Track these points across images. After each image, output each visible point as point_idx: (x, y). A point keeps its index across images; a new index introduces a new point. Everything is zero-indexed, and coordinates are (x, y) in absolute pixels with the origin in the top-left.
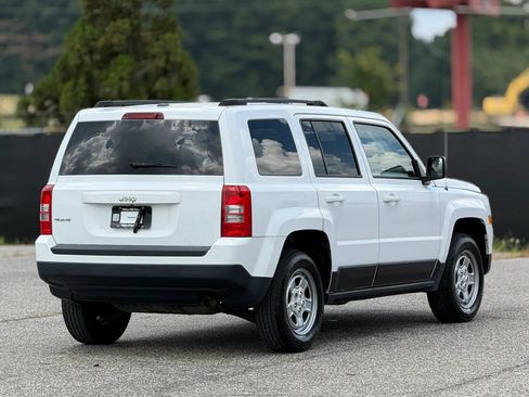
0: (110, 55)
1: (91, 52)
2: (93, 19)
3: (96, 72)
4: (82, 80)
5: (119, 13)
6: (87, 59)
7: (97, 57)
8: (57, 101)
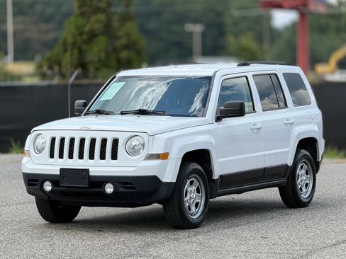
0: (92, 36)
1: (81, 34)
2: (82, 14)
3: (84, 47)
4: (76, 52)
5: (98, 10)
6: (79, 39)
7: (85, 37)
8: (59, 64)
